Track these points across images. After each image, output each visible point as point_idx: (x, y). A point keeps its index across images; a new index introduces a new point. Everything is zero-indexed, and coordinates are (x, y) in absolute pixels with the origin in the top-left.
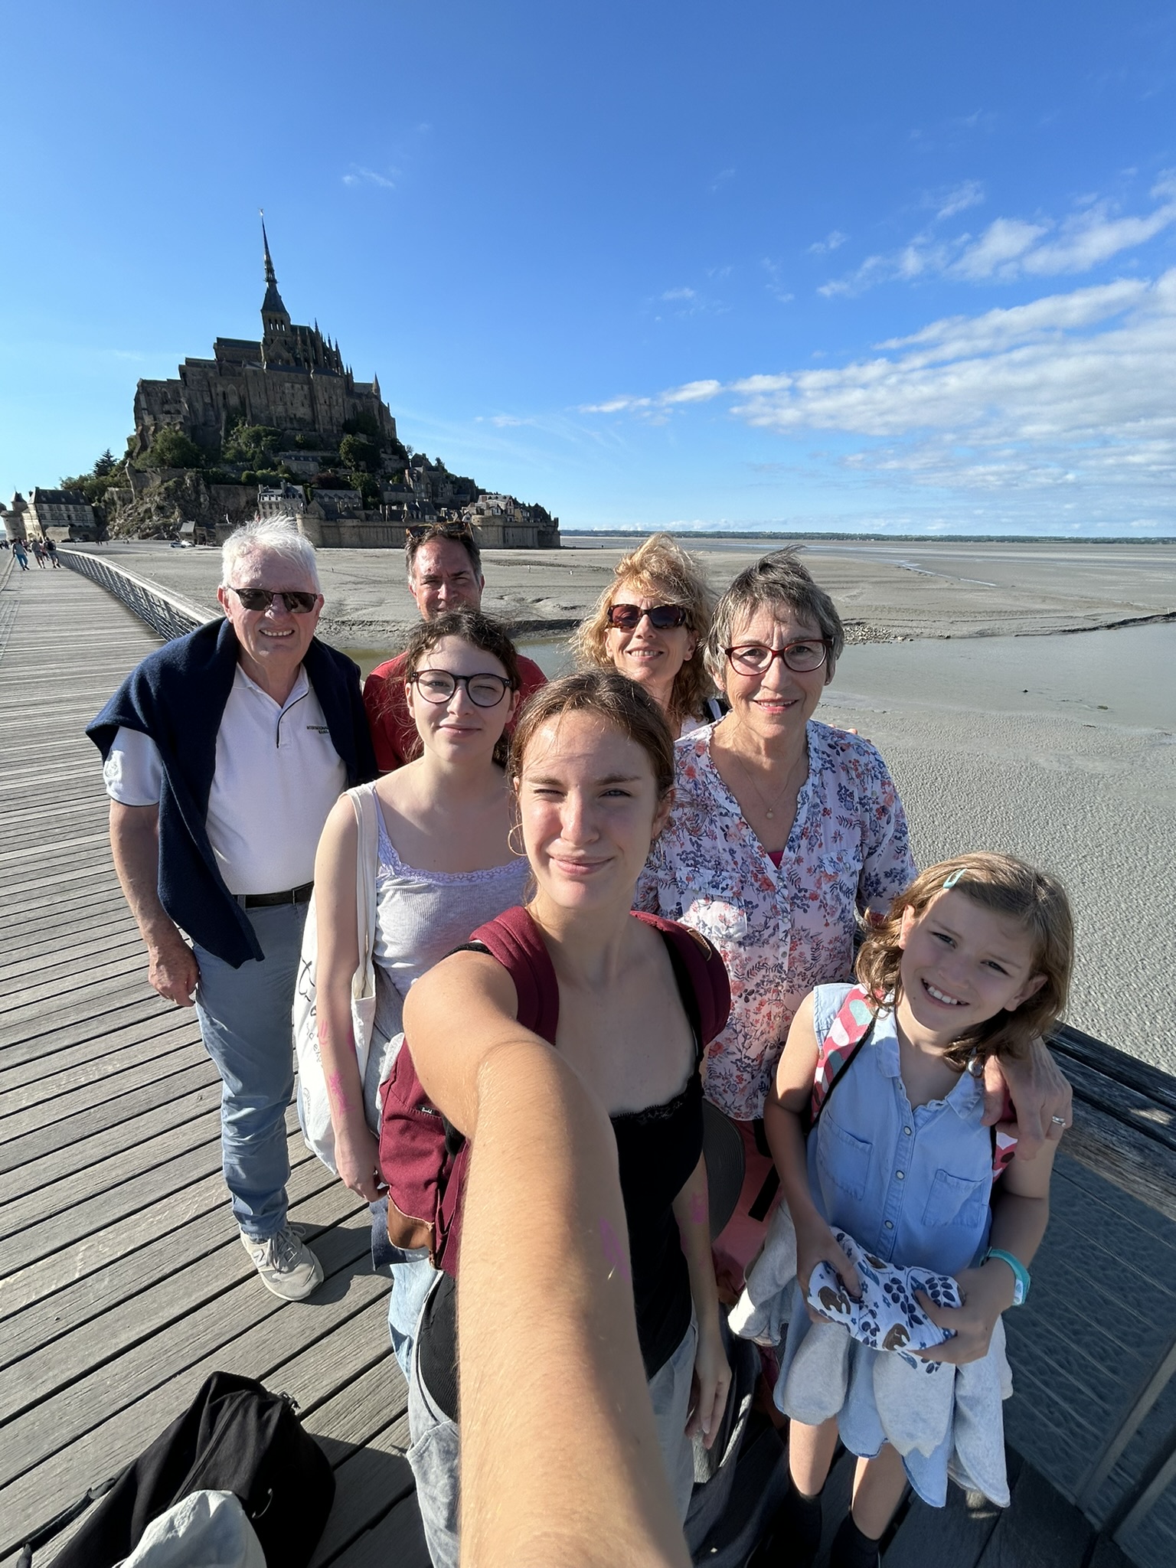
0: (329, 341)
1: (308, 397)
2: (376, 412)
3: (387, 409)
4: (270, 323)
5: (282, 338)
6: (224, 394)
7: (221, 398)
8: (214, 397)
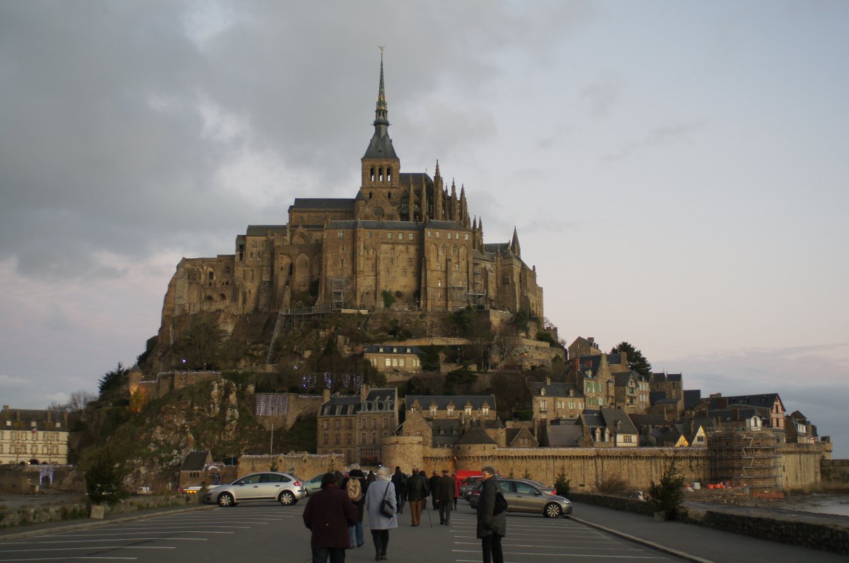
0: (453, 187)
1: (414, 262)
2: (516, 279)
3: (533, 274)
4: (372, 174)
5: (385, 191)
6: (292, 267)
7: (286, 272)
8: (275, 273)
